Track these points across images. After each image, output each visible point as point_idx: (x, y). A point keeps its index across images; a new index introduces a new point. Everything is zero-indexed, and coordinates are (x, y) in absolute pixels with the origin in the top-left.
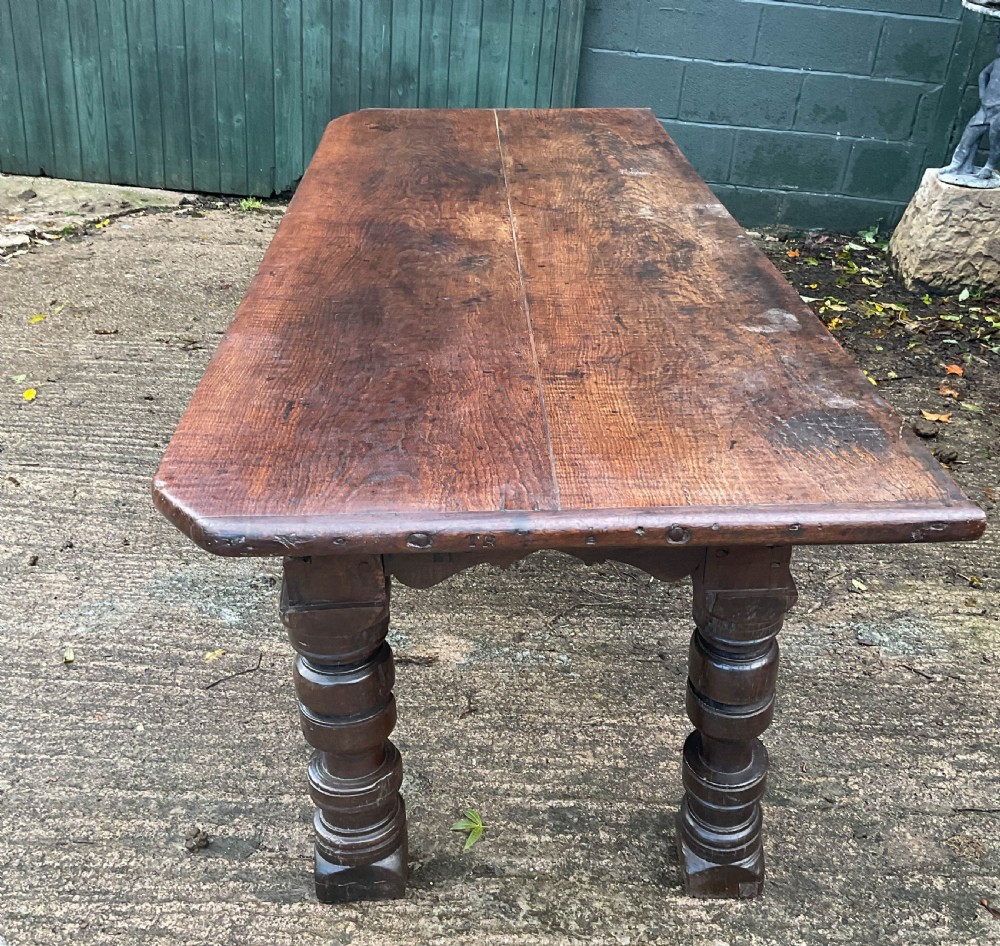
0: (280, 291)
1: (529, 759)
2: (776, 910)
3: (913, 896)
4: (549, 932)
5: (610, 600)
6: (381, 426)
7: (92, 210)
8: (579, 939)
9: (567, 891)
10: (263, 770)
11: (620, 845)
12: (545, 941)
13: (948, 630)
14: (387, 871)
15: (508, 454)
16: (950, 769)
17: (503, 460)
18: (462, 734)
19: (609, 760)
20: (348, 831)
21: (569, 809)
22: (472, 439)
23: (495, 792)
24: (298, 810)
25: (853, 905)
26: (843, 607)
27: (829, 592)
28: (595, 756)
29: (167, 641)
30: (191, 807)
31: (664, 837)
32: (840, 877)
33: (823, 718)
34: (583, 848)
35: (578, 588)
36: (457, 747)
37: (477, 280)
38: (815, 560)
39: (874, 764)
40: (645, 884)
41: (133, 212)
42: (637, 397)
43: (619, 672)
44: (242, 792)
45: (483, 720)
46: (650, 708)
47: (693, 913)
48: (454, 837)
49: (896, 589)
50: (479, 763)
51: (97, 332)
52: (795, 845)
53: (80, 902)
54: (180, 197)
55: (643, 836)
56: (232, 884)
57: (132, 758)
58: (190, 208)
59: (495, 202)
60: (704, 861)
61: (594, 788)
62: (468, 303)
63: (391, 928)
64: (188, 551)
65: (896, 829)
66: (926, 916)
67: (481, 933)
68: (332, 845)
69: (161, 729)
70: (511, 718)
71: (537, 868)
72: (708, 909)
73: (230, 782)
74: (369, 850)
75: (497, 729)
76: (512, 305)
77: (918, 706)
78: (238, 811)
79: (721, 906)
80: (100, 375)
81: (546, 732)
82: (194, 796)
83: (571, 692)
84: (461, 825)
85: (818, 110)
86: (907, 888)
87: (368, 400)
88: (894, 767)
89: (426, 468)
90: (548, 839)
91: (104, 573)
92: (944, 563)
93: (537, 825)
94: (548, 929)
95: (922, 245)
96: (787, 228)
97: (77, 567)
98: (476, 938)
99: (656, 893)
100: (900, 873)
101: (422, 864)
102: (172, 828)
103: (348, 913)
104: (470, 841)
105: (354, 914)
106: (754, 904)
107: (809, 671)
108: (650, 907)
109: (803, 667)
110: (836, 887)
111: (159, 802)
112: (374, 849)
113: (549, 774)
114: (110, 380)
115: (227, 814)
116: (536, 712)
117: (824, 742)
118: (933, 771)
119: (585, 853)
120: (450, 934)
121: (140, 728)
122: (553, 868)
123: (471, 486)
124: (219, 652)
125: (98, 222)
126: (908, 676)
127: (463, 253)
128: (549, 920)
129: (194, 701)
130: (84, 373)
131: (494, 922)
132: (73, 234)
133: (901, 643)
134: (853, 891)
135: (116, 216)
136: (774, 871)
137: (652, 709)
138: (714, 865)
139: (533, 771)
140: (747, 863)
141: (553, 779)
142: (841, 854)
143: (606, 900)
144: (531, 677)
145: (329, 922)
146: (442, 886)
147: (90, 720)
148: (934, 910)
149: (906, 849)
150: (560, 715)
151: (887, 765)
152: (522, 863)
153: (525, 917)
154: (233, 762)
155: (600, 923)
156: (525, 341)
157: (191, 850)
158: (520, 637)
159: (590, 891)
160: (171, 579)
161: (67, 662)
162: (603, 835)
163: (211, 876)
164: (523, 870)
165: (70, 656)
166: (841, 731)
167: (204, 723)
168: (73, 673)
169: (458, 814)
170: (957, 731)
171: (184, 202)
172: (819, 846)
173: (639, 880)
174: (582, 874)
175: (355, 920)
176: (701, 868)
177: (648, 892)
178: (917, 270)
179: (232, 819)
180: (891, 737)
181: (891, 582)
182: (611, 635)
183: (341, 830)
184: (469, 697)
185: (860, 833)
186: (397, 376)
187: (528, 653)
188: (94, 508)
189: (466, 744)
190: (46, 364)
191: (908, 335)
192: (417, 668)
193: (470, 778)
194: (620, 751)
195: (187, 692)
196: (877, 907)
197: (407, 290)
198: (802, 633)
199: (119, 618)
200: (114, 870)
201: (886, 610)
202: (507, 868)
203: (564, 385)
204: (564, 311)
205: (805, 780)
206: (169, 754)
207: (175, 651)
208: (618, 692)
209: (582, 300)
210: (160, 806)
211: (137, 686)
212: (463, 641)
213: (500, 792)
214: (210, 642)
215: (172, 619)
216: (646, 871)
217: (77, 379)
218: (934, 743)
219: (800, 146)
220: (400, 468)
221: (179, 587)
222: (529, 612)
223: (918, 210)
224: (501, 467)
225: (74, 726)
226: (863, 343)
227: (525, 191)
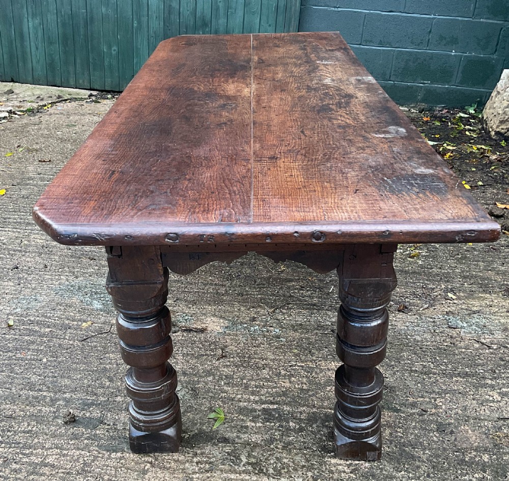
0: (118, 120)
1: (253, 383)
2: (389, 468)
3: (470, 464)
4: (257, 474)
5: (306, 301)
6: (160, 183)
7: (42, 100)
8: (273, 478)
9: (269, 453)
10: (108, 384)
11: (301, 430)
12: (254, 478)
13: (502, 321)
14: (168, 436)
15: (228, 196)
16: (497, 396)
17: (224, 199)
18: (217, 368)
19: (298, 384)
20: (147, 413)
21: (274, 410)
22: (209, 188)
23: (233, 399)
24: (125, 405)
25: (433, 467)
26: (441, 308)
27: (434, 300)
28: (290, 382)
29: (63, 316)
30: (68, 401)
31: (326, 426)
32: (427, 452)
33: (424, 367)
34: (280, 430)
35: (288, 294)
36: (214, 375)
37: (227, 114)
38: (426, 282)
39: (453, 392)
40: (314, 451)
41: (64, 100)
42: (305, 169)
43: (308, 339)
44: (96, 394)
45: (229, 361)
46: (324, 358)
47: (340, 467)
48: (208, 421)
49: (474, 299)
50: (225, 384)
51: (40, 161)
52: (402, 434)
53: (4, 448)
54: (89, 92)
55: (314, 426)
56: (86, 441)
57: (39, 376)
58: (94, 98)
59: (244, 78)
60: (346, 438)
61: (289, 399)
62: (220, 125)
63: (170, 467)
64: (78, 272)
65: (462, 427)
66: (476, 475)
67: (219, 472)
68: (138, 420)
69: (55, 361)
70: (245, 361)
71: (253, 440)
72: (349, 466)
73: (90, 389)
74: (158, 424)
75: (236, 366)
76: (244, 126)
77: (481, 362)
78: (92, 404)
79: (356, 465)
80: (40, 183)
81: (264, 369)
82: (70, 395)
83: (280, 348)
84: (212, 415)
85: (442, 38)
86: (467, 459)
87: (156, 170)
88: (464, 394)
89: (181, 202)
90: (260, 425)
91: (33, 282)
92: (503, 285)
93: (254, 417)
94: (257, 472)
95: (501, 112)
96: (423, 105)
97: (19, 278)
98: (216, 475)
99: (319, 456)
100: (464, 451)
101: (190, 435)
102: (57, 411)
103: (146, 459)
104: (217, 424)
105: (150, 459)
106: (376, 464)
107: (418, 341)
108: (315, 463)
109: (415, 339)
110: (424, 458)
111: (51, 398)
112: (161, 423)
113: (264, 391)
114: (45, 185)
115: (86, 405)
116: (259, 358)
117: (424, 379)
118: (488, 397)
119: (280, 433)
120: (202, 472)
121: (45, 360)
122: (262, 440)
123: (204, 210)
124: (89, 323)
125: (45, 106)
126: (477, 345)
127: (222, 102)
128: (258, 468)
129: (74, 347)
130: (31, 182)
131: (227, 467)
132: (31, 112)
133: (474, 327)
134: (434, 460)
135: (54, 103)
136: (389, 447)
137: (325, 359)
138: (352, 441)
139: (255, 389)
140: (371, 440)
141: (266, 394)
142: (429, 440)
143: (290, 458)
144: (258, 340)
145: (137, 463)
146: (200, 447)
147: (19, 355)
148: (481, 472)
149: (468, 439)
150: (273, 360)
151: (460, 393)
152: (245, 437)
153: (244, 465)
154: (92, 379)
155: (286, 470)
156: (248, 143)
157: (66, 423)
158: (254, 319)
159: (282, 453)
160: (68, 285)
161: (9, 326)
162: (291, 424)
163: (75, 437)
164: (245, 441)
165: (11, 323)
166: (435, 374)
167: (79, 359)
168: (13, 332)
169: (211, 410)
170: (503, 376)
171: (91, 95)
172: (416, 435)
173: (310, 448)
174: (278, 444)
175: (151, 463)
176: (344, 442)
177: (315, 455)
178: (498, 127)
179: (89, 408)
180: (464, 378)
181: (471, 295)
182: (305, 320)
183: (143, 412)
184: (222, 350)
185: (441, 428)
186: (174, 159)
187: (257, 327)
188: (31, 249)
189: (219, 373)
190: (12, 177)
191: (491, 163)
192: (195, 334)
193: (220, 392)
194: (305, 380)
195: (71, 342)
196: (448, 469)
197: (187, 119)
198: (416, 321)
199: (39, 304)
200: (24, 432)
201: (467, 309)
202: (236, 439)
203: (266, 164)
204: (273, 128)
205: (411, 400)
206: (59, 374)
207: (67, 322)
208: (306, 349)
209: (283, 123)
210: (52, 400)
211: (45, 339)
212: (222, 321)
213: (236, 399)
214: (85, 318)
215: (66, 305)
216: (315, 444)
217: (27, 184)
218: (489, 382)
219: (431, 58)
220: (167, 202)
221: (71, 290)
222: (260, 306)
223: (499, 93)
224: (223, 202)
225: (10, 358)
226: (464, 166)
227: (262, 72)
